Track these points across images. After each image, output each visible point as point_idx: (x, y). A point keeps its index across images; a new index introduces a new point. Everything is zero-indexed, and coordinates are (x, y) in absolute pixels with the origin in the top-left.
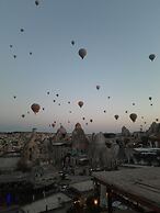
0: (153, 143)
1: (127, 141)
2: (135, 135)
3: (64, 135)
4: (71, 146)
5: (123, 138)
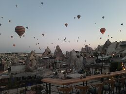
3: (49, 53)
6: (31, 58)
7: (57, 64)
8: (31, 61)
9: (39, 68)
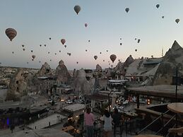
0: (119, 77)
1: (100, 76)
2: (106, 71)
3: (48, 70)
5: (97, 73)
6: (17, 79)
7: (58, 88)
8: (17, 82)
9: (30, 94)
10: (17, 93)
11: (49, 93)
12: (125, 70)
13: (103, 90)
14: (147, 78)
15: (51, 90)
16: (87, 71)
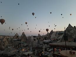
0: (48, 39)
1: (40, 39)
2: (42, 37)
3: (18, 37)
4: (21, 40)
5: (38, 38)
7: (21, 45)
10: (3, 47)
11: (18, 47)
12: (50, 36)
13: (41, 45)
14: (59, 39)
15: (18, 45)
16: (34, 37)
